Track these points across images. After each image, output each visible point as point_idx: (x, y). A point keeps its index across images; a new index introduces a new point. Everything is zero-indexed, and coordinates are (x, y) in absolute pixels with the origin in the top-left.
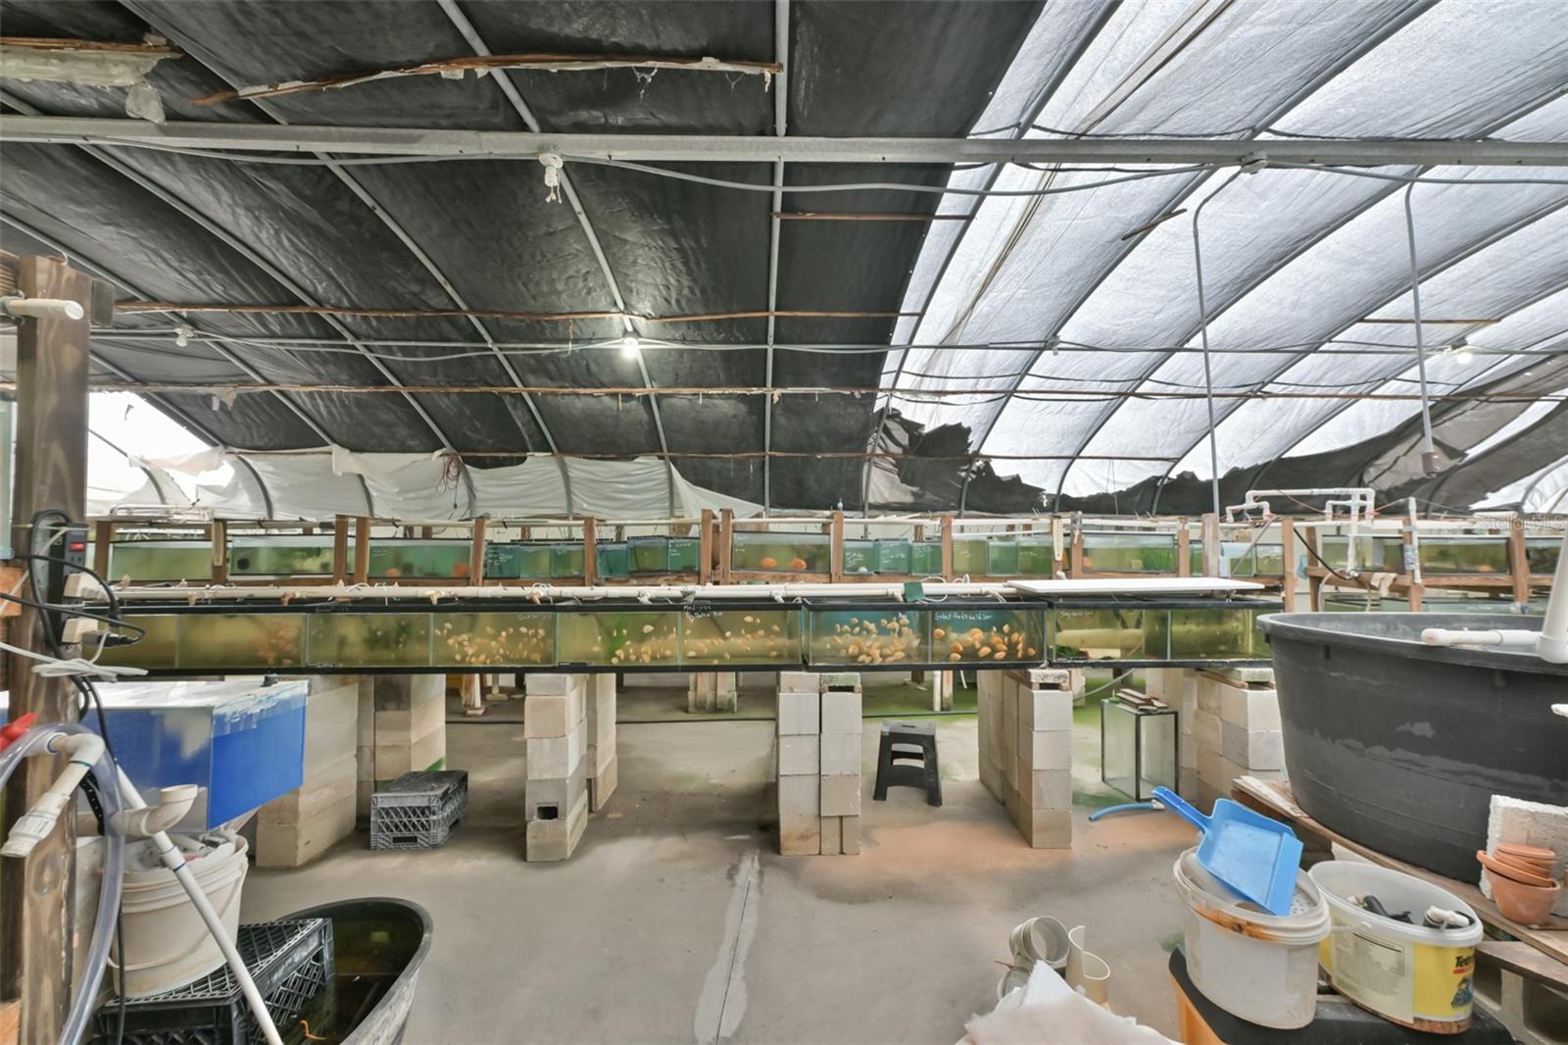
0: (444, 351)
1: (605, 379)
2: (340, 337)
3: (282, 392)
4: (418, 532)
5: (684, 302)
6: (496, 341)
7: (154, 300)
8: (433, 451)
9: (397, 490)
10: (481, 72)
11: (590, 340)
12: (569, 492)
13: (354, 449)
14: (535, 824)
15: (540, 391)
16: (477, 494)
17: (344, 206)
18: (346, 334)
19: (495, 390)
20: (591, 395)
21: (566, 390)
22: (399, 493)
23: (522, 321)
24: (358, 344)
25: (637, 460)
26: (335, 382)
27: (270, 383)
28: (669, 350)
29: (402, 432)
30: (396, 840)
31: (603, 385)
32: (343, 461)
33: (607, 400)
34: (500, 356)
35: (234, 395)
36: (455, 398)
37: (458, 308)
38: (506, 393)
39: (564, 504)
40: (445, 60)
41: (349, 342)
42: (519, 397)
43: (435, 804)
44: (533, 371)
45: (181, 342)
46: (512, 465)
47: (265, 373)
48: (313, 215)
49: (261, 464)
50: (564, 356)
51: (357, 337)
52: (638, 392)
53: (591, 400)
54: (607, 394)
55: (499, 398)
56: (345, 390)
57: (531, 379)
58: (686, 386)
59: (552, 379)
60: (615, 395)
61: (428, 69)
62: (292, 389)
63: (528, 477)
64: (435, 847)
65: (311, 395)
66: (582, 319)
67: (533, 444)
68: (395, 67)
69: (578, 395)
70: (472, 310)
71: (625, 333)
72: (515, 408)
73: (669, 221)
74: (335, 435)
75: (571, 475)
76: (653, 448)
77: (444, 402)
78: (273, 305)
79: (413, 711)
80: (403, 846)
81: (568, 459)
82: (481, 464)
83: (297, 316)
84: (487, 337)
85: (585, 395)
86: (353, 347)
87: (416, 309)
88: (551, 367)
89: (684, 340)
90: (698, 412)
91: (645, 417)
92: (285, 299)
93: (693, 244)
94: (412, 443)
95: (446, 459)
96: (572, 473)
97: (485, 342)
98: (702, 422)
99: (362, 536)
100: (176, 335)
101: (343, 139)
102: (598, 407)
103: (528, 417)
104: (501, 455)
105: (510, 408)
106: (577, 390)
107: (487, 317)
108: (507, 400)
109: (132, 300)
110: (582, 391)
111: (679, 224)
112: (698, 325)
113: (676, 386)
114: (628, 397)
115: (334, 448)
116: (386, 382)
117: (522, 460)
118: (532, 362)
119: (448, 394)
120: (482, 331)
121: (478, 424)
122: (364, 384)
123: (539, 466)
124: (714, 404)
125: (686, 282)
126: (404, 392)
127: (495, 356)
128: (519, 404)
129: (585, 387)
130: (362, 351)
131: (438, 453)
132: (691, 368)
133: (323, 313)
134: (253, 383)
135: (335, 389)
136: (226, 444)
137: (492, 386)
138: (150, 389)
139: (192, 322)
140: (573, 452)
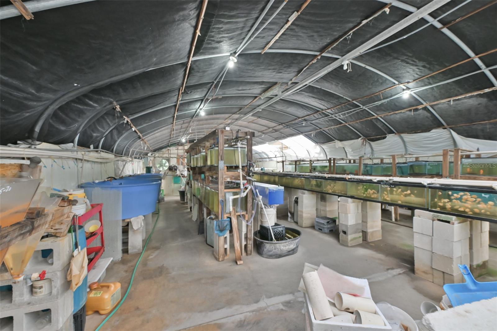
0: (351, 112)
1: (404, 106)
2: (329, 115)
3: (323, 130)
4: (352, 161)
5: (418, 73)
6: (363, 105)
7: (299, 118)
8: (358, 138)
9: (351, 150)
10: (319, 57)
11: (391, 96)
12: (405, 146)
13: (341, 140)
14: (341, 234)
15: (383, 116)
16: (374, 149)
17: (315, 90)
18: (329, 114)
19: (369, 119)
20: (401, 112)
21: (391, 113)
22: (352, 151)
23: (367, 98)
24: (333, 116)
25: (431, 131)
26: (332, 126)
27: (320, 129)
28: (426, 89)
29: (349, 134)
30: (319, 229)
31: (404, 108)
32: (338, 144)
33: (408, 113)
34: (366, 109)
35: (315, 133)
36: (359, 123)
37: (349, 101)
38: (373, 119)
39: (404, 150)
40: (313, 60)
41: (331, 116)
42: (377, 119)
43: (325, 223)
44: (378, 110)
45: (304, 125)
46: (381, 139)
47: (319, 127)
48: (311, 95)
49: (325, 146)
50: (385, 103)
51: (332, 114)
52: (420, 107)
53: (402, 114)
54: (407, 111)
55: (371, 120)
56: (334, 127)
57: (378, 113)
58: (443, 99)
59: (384, 111)
60: (410, 110)
61: (311, 63)
62: (325, 129)
63: (388, 143)
64: (325, 233)
65: (328, 129)
66: (385, 91)
67: (387, 132)
68: (305, 67)
69: (396, 114)
70: (353, 100)
71: (404, 90)
72: (377, 122)
73: (391, 56)
74: (336, 138)
75: (405, 140)
76: (439, 125)
77: (357, 125)
78: (315, 113)
79: (327, 203)
80: (320, 230)
81: (403, 135)
82: (373, 140)
83: (320, 114)
84: (360, 105)
85: (398, 113)
86: (332, 117)
87: (340, 105)
88: (383, 108)
89: (430, 84)
90: (454, 107)
91: (429, 115)
92: (316, 111)
93: (405, 57)
94: (352, 137)
95: (362, 140)
96: (405, 139)
97: (360, 107)
98: (459, 111)
99: (334, 163)
100: (303, 123)
101: (309, 79)
102: (405, 116)
103: (382, 124)
104: (378, 137)
105: (375, 123)
106: (395, 112)
107: (357, 100)
108: (374, 121)
109: (296, 119)
110: (397, 112)
111: (395, 55)
112: (432, 77)
113: (438, 100)
114: (416, 110)
115: (336, 141)
116: (341, 123)
117: (385, 138)
118: (376, 108)
119: (357, 123)
120: (358, 104)
121: (368, 129)
122: (337, 125)
123: (391, 139)
124: (462, 102)
125: (414, 68)
126: (347, 124)
127: (365, 110)
128: (378, 121)
129: (398, 110)
130: (335, 117)
131: (360, 139)
132: (440, 92)
133: (323, 112)
134: (317, 129)
135: (332, 127)
136: (317, 143)
137: (368, 118)
138: (304, 134)
139: (305, 120)
140: (403, 132)
